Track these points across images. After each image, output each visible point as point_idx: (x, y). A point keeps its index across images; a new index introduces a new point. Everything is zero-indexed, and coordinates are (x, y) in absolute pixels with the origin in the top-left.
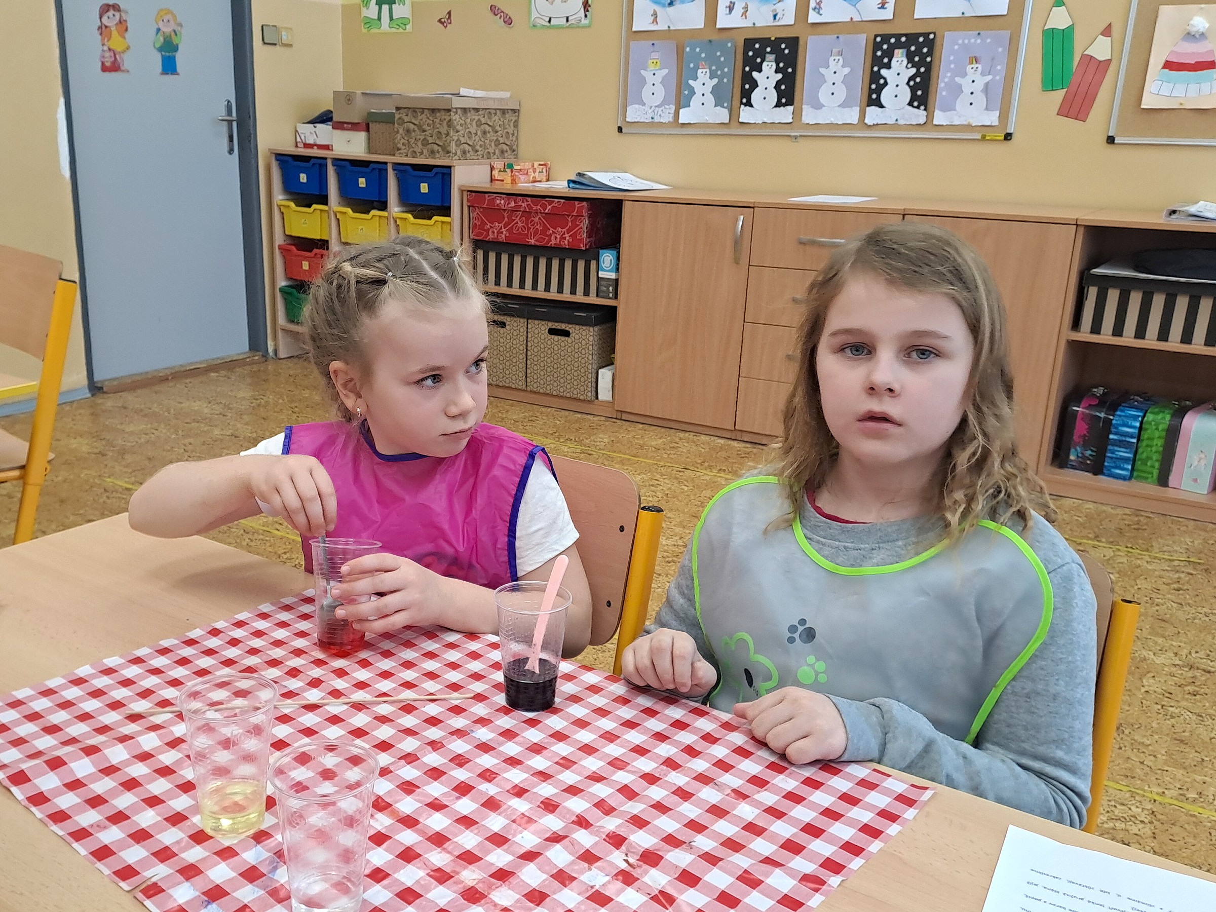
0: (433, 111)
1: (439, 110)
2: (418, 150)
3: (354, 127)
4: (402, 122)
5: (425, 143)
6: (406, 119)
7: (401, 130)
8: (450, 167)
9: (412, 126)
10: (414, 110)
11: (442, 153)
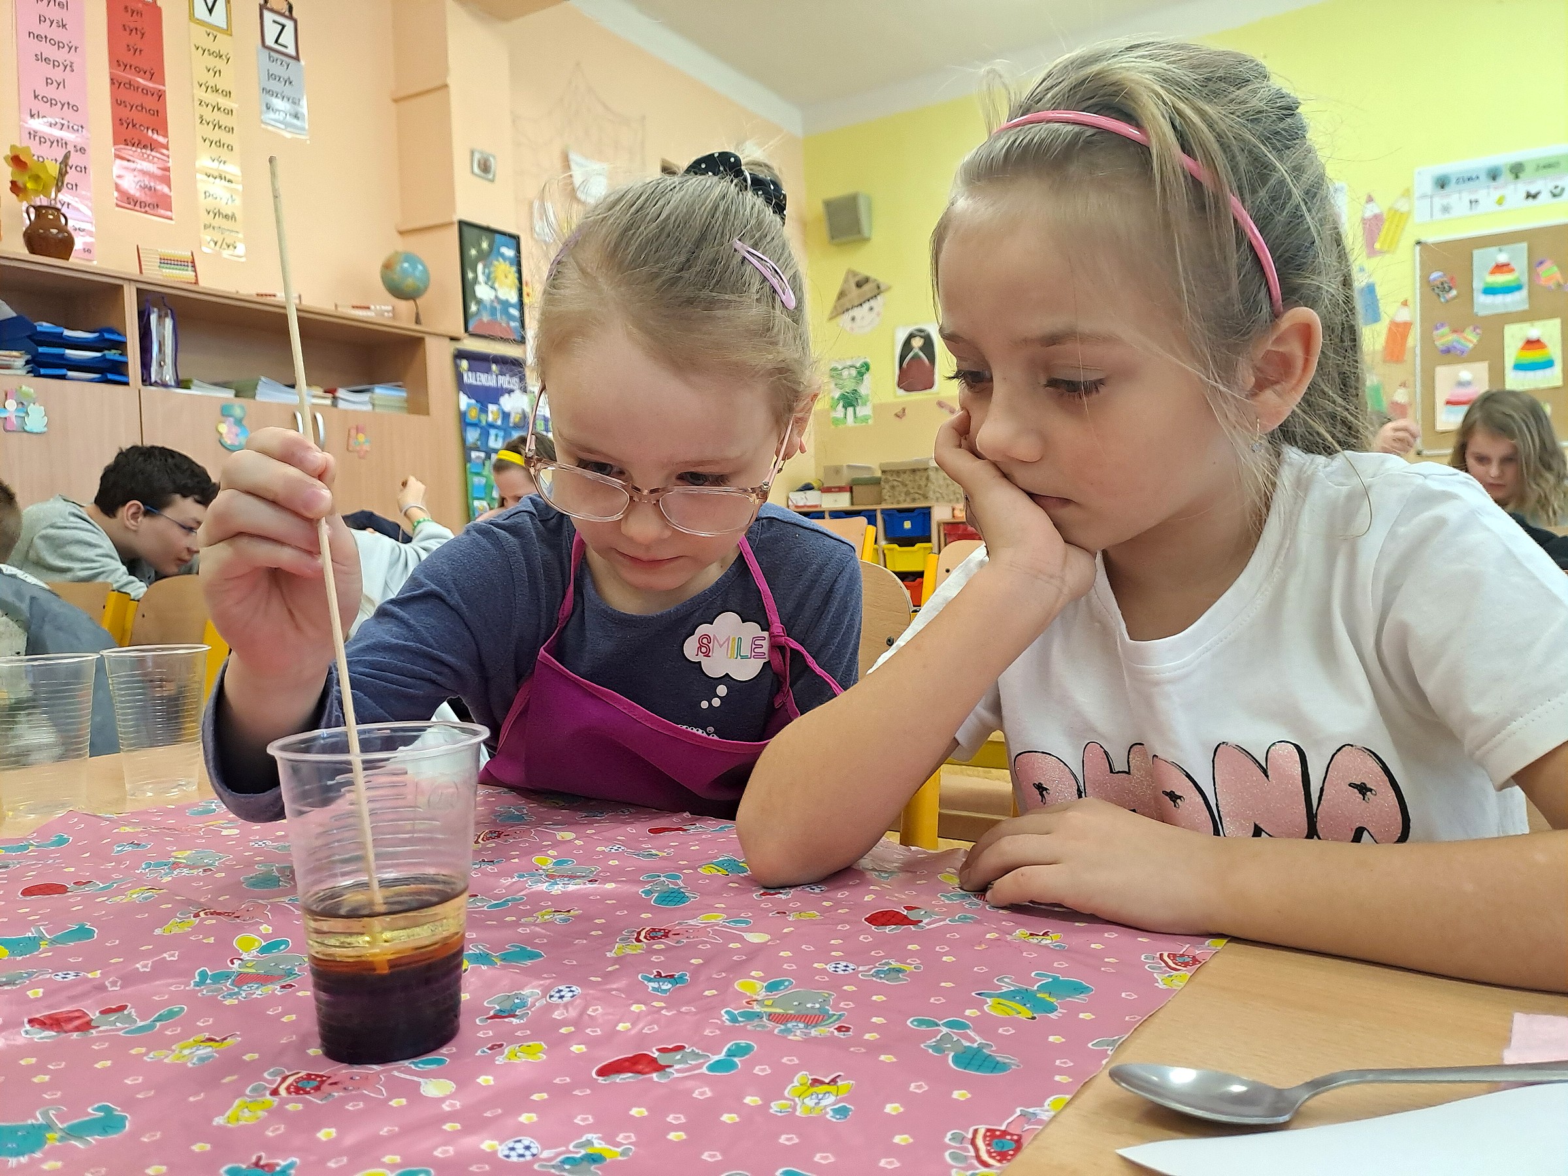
0: (914, 471)
1: (919, 470)
2: (901, 499)
3: (840, 489)
4: (887, 481)
5: (907, 493)
6: (891, 479)
7: (887, 487)
8: (930, 508)
9: (895, 483)
10: (898, 472)
11: (922, 499)
